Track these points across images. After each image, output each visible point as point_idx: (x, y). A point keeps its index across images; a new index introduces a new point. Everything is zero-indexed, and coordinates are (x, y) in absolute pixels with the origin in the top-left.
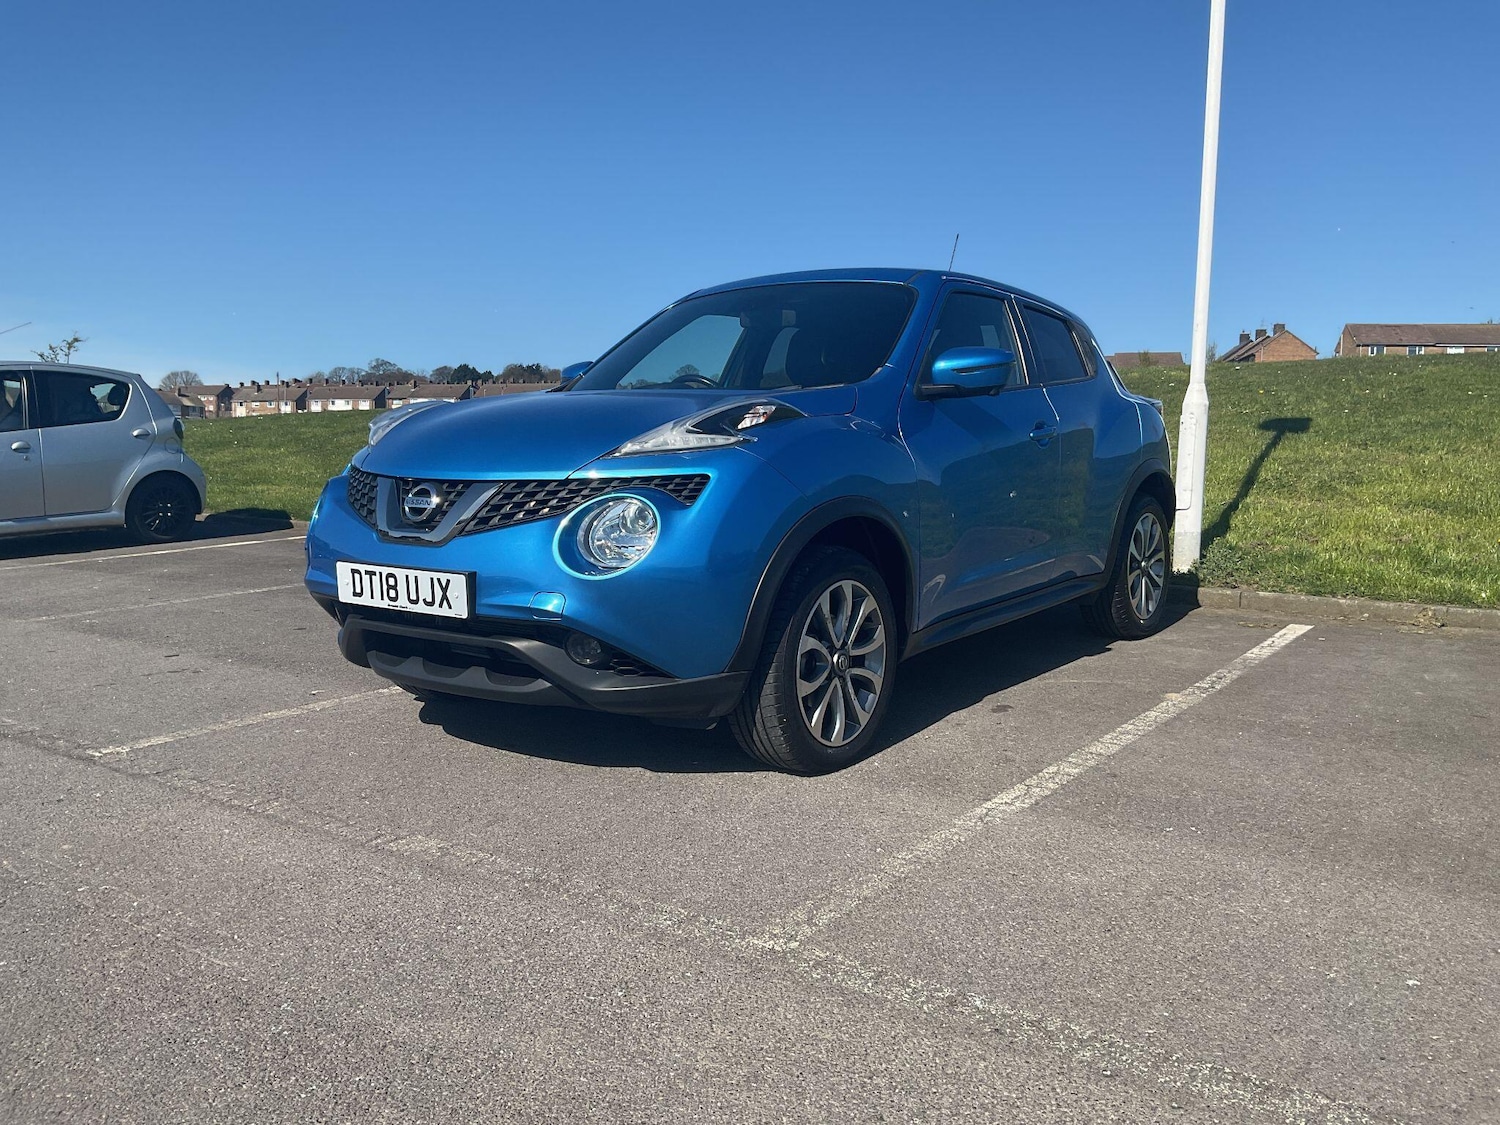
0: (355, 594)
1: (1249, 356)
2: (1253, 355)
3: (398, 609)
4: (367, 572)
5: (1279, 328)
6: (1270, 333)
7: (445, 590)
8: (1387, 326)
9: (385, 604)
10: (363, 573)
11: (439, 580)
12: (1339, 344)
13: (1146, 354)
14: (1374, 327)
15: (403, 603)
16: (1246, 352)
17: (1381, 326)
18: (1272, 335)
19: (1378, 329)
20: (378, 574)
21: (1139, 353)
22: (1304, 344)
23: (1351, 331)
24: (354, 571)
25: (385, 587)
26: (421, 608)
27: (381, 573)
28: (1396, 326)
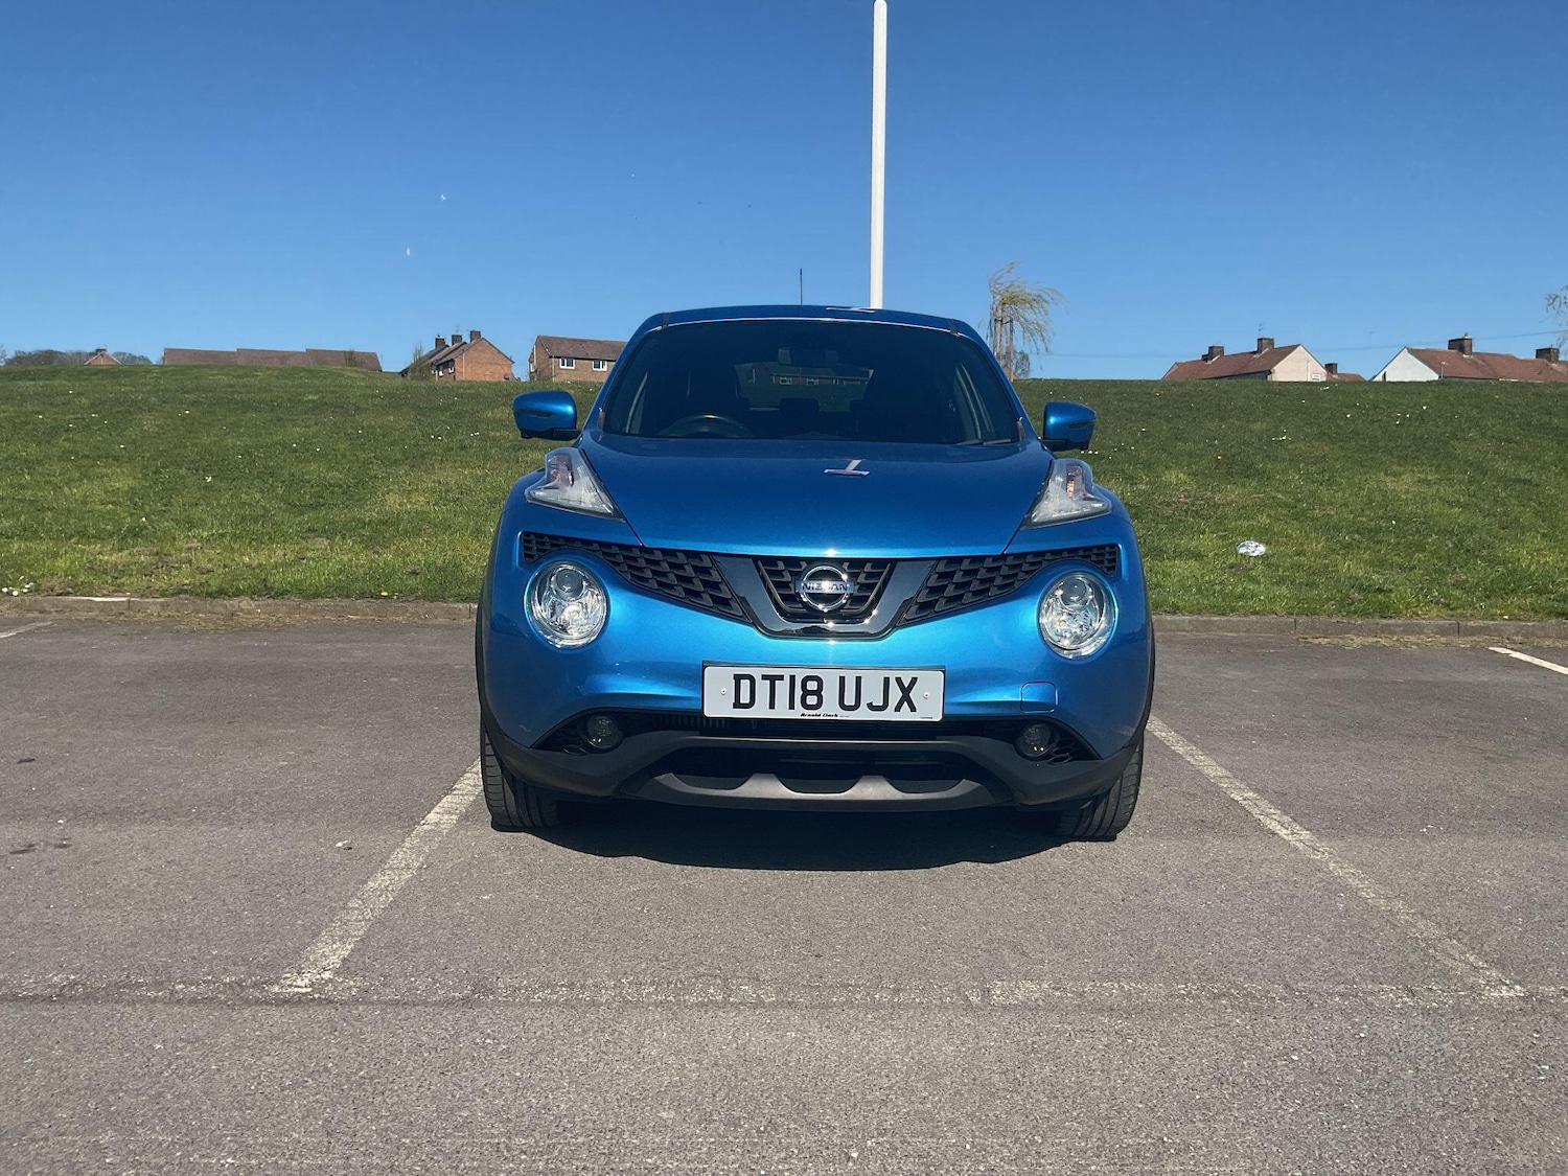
0: (737, 705)
1: (448, 362)
2: (452, 360)
3: (821, 718)
4: (764, 677)
5: (475, 335)
6: (466, 338)
7: (906, 692)
8: (576, 340)
9: (798, 713)
10: (758, 679)
11: (899, 680)
12: (533, 354)
13: (352, 353)
14: (563, 339)
15: (830, 710)
16: (445, 356)
17: (569, 340)
18: (468, 341)
19: (567, 342)
20: (787, 679)
21: (345, 352)
22: (500, 352)
23: (543, 343)
24: (738, 678)
25: (798, 693)
26: (863, 714)
27: (792, 678)
28: (582, 341)
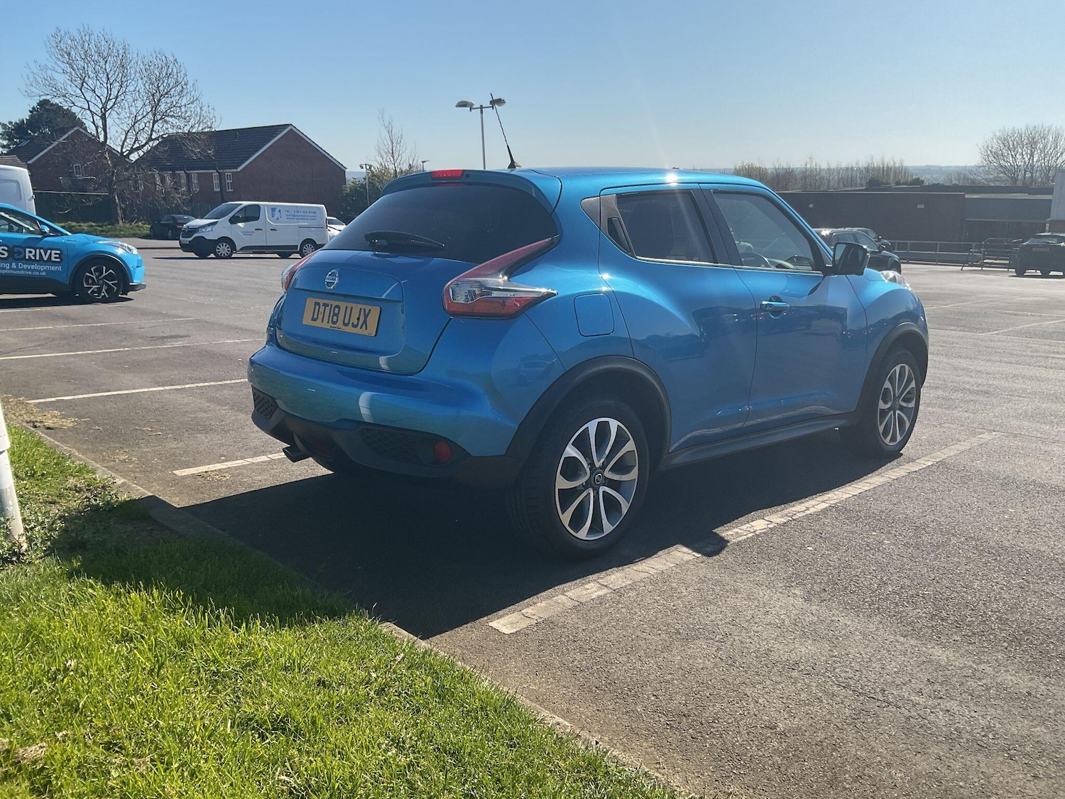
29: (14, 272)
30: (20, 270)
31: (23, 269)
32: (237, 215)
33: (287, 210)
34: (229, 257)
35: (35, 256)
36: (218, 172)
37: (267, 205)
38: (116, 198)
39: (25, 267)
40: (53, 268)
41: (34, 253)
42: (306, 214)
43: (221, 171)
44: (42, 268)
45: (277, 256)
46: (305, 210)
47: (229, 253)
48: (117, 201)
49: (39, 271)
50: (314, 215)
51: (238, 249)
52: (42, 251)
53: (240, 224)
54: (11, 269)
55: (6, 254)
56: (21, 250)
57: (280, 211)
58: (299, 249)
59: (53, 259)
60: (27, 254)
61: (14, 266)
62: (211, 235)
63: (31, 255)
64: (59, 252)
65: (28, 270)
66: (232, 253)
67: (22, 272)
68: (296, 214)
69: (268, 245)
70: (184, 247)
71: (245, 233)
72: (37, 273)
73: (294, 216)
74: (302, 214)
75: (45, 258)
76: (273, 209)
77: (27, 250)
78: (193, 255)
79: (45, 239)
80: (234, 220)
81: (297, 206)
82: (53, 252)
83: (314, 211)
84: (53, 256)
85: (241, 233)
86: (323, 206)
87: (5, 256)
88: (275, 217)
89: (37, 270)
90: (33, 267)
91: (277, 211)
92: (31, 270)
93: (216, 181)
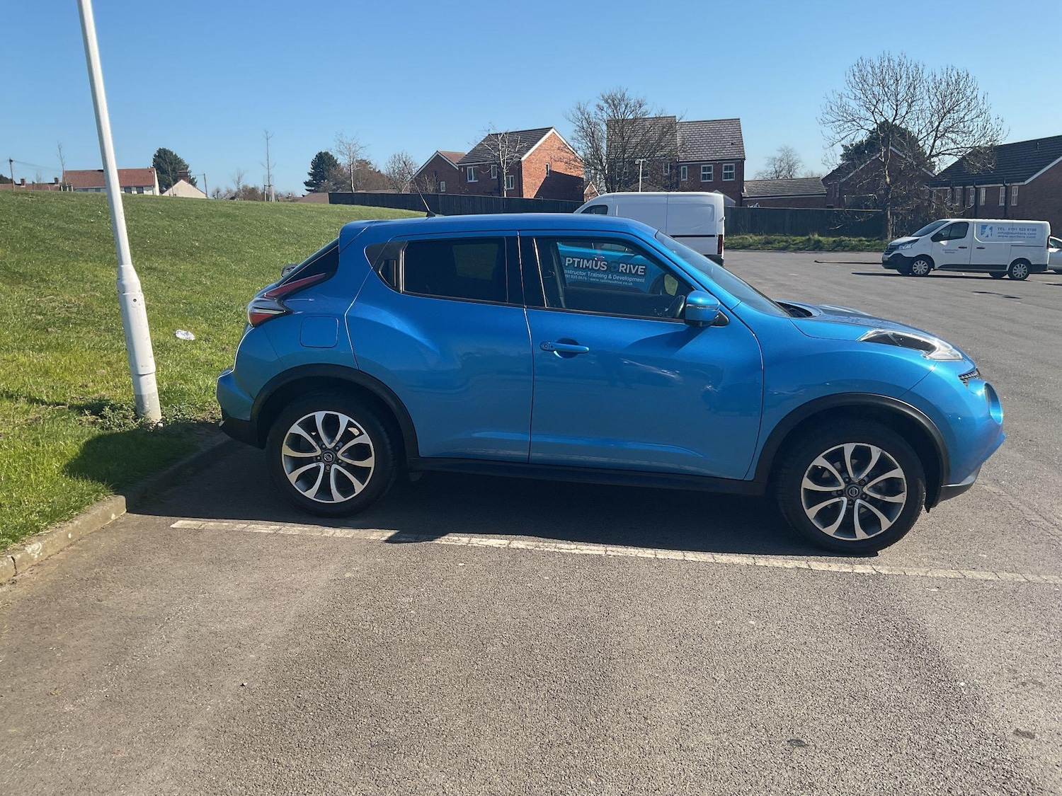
29: (609, 281)
30: (614, 280)
31: (616, 280)
32: (940, 232)
33: (1001, 227)
34: (926, 275)
35: (626, 270)
36: (1004, 185)
37: (977, 223)
38: (889, 214)
39: (618, 278)
40: (638, 280)
41: (625, 267)
42: (1023, 232)
43: (1009, 185)
44: (630, 279)
45: (988, 275)
46: (1023, 227)
47: (925, 271)
48: (889, 217)
49: (628, 282)
50: (1034, 232)
51: (936, 267)
52: (632, 266)
53: (942, 242)
54: (608, 279)
55: (606, 267)
56: (617, 265)
57: (991, 228)
58: (1007, 270)
59: (639, 273)
60: (621, 268)
61: (610, 277)
62: (909, 252)
63: (623, 269)
64: (644, 267)
65: (619, 280)
66: (929, 271)
67: (615, 282)
68: (1011, 231)
69: (971, 264)
70: (886, 264)
71: (947, 251)
72: (626, 283)
73: (1008, 233)
74: (1018, 231)
75: (633, 272)
76: (984, 226)
77: (621, 265)
78: (896, 272)
79: (636, 257)
80: (937, 238)
81: (1013, 223)
82: (640, 267)
83: (1034, 228)
84: (639, 270)
85: (942, 251)
86: (1048, 223)
87: (605, 269)
88: (985, 235)
89: (626, 281)
90: (623, 278)
91: (987, 229)
92: (622, 280)
93: (1002, 195)
